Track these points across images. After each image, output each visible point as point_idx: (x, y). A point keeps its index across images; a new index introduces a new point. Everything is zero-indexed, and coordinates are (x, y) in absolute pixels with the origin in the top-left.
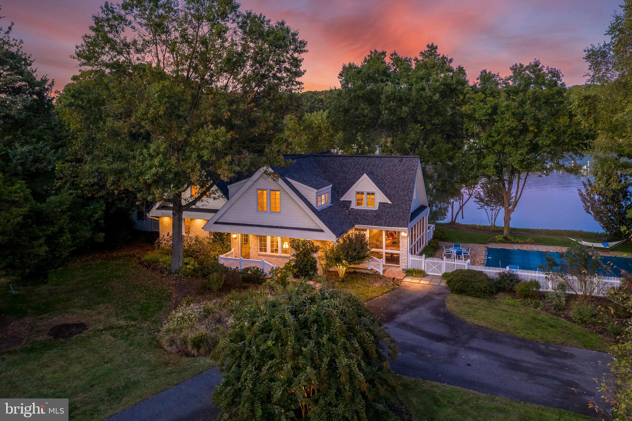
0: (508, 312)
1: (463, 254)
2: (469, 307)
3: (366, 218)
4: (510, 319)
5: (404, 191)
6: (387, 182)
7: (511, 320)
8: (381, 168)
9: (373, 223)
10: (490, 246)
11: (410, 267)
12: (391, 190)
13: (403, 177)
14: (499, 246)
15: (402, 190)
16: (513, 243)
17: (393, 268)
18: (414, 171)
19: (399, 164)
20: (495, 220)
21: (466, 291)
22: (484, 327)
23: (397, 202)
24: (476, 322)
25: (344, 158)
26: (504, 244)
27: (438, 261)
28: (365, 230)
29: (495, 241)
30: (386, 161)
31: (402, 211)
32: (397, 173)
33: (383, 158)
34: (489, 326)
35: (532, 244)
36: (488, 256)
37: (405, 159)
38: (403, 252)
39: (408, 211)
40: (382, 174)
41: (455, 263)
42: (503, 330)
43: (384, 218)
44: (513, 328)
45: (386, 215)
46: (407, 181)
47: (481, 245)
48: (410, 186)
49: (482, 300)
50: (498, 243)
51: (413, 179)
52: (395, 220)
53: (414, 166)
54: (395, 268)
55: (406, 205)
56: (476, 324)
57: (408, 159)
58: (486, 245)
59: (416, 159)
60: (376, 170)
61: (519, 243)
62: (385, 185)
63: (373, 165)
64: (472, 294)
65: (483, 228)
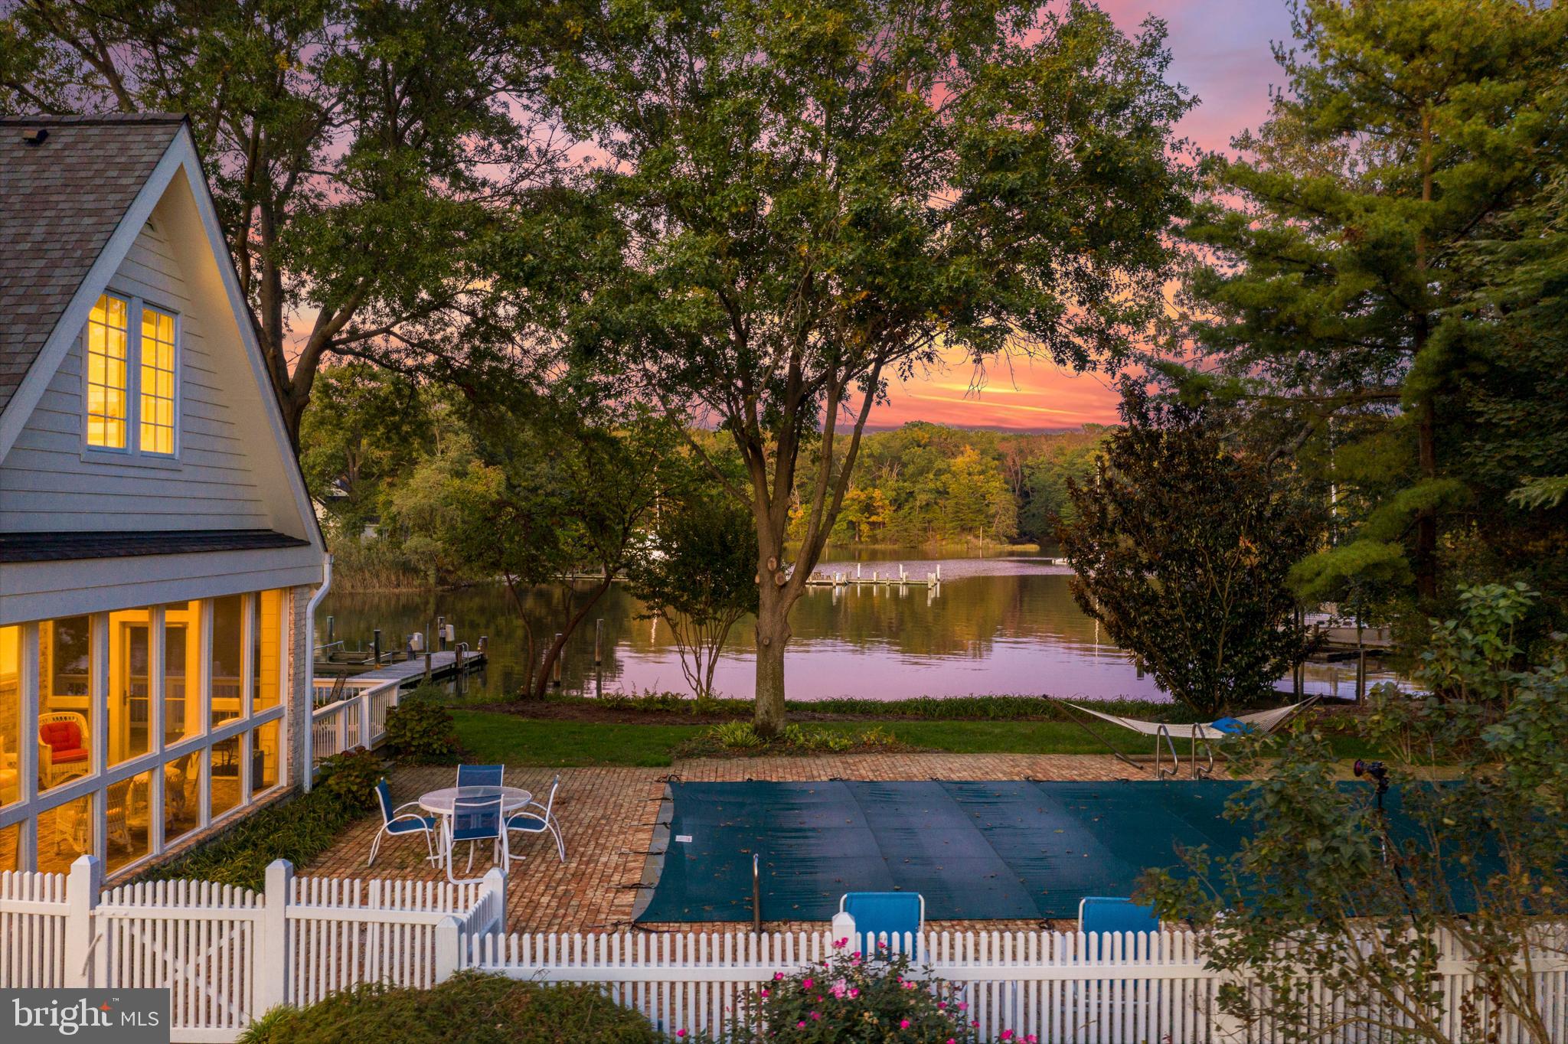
1: (503, 831)
10: (689, 773)
14: (737, 771)
16: (803, 751)
20: (711, 670)
26: (759, 761)
27: (214, 913)
29: (712, 751)
35: (888, 750)
36: (675, 828)
37: (74, 130)
41: (372, 914)
47: (643, 772)
50: (727, 757)
58: (670, 771)
61: (831, 752)
65: (660, 706)
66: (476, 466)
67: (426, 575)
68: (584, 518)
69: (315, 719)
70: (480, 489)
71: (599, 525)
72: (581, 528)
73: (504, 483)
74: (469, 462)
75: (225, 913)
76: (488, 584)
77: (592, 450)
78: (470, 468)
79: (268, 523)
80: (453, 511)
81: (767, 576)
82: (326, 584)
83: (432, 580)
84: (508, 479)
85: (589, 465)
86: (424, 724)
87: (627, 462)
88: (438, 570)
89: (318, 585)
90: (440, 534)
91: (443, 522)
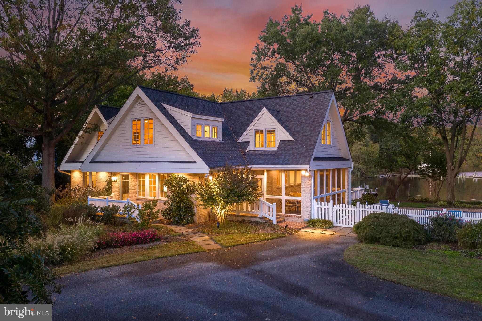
0: (441, 263)
2: (376, 256)
3: (263, 158)
4: (443, 273)
5: (311, 127)
6: (292, 119)
7: (446, 273)
8: (288, 107)
9: (270, 163)
11: (314, 217)
12: (296, 127)
13: (312, 112)
15: (308, 126)
16: (459, 207)
17: (294, 219)
18: (325, 106)
19: (309, 101)
21: (379, 238)
22: (394, 282)
23: (300, 138)
24: (383, 274)
25: (251, 102)
26: (447, 208)
27: (349, 209)
28: (262, 172)
29: (436, 206)
30: (295, 100)
31: (305, 147)
32: (306, 109)
33: (292, 98)
34: (404, 280)
35: (481, 208)
37: (317, 95)
38: (305, 198)
39: (312, 147)
40: (288, 112)
42: (429, 287)
43: (283, 156)
44: (448, 284)
45: (286, 153)
46: (316, 116)
48: (318, 120)
49: (402, 249)
50: (439, 207)
51: (323, 113)
52: (296, 158)
53: (326, 101)
54: (296, 219)
55: (311, 140)
56: (382, 277)
57: (320, 95)
59: (330, 94)
60: (283, 109)
62: (290, 123)
63: (280, 106)
64: (387, 242)
65: (425, 200)
66: (371, 143)
67: (357, 174)
68: (404, 155)
69: (351, 192)
70: (372, 149)
71: (408, 157)
72: (403, 158)
73: (379, 147)
74: (369, 142)
75: (351, 209)
76: (375, 177)
77: (406, 139)
78: (369, 144)
79: (343, 156)
80: (365, 156)
81: (449, 167)
82: (353, 168)
83: (359, 176)
84: (381, 146)
85: (405, 143)
86: (370, 197)
87: (415, 142)
88: (360, 173)
89: (351, 168)
90: (361, 163)
91: (362, 160)
